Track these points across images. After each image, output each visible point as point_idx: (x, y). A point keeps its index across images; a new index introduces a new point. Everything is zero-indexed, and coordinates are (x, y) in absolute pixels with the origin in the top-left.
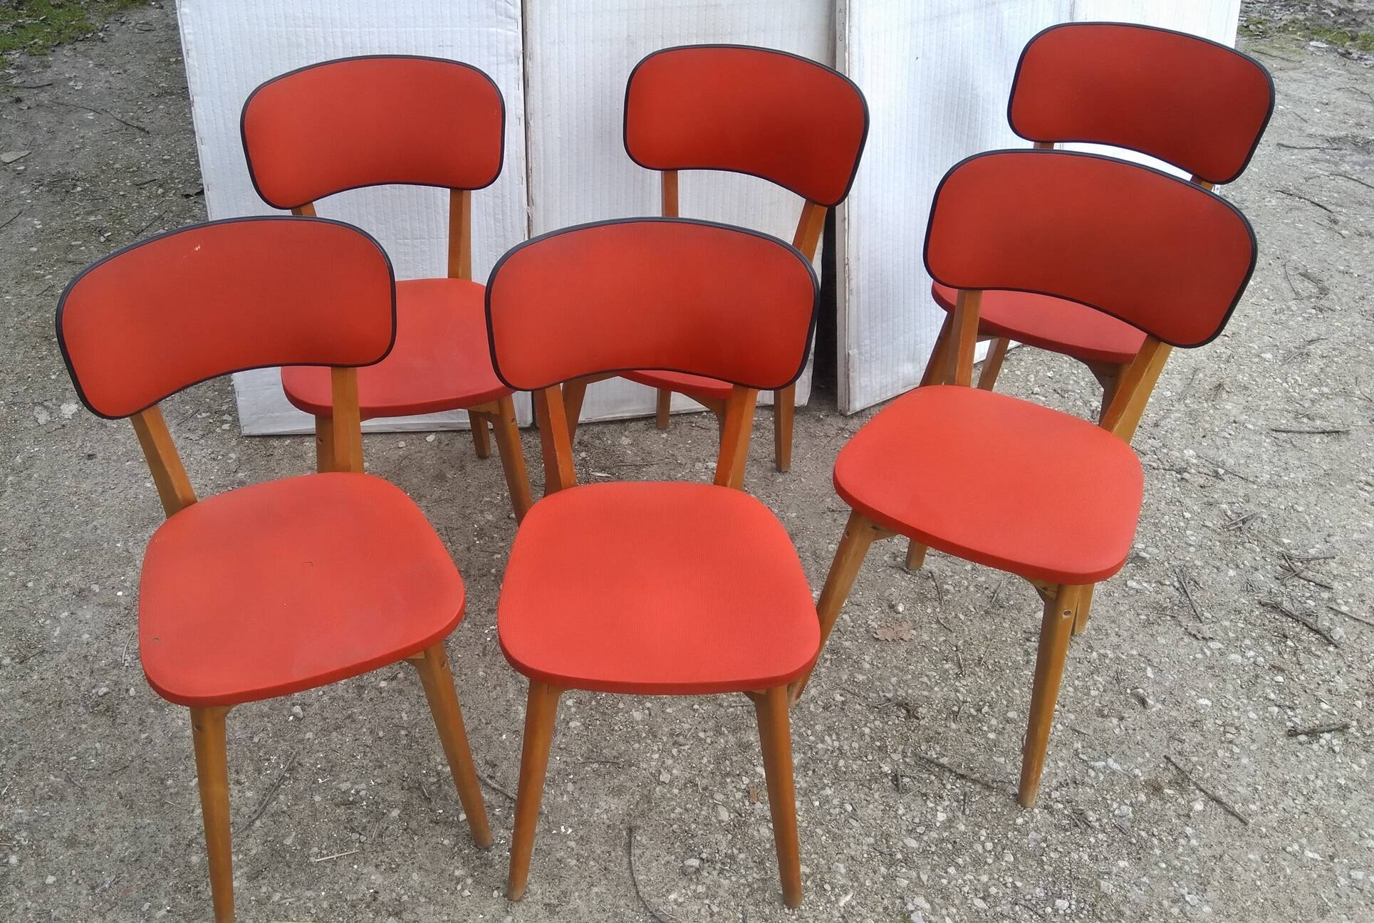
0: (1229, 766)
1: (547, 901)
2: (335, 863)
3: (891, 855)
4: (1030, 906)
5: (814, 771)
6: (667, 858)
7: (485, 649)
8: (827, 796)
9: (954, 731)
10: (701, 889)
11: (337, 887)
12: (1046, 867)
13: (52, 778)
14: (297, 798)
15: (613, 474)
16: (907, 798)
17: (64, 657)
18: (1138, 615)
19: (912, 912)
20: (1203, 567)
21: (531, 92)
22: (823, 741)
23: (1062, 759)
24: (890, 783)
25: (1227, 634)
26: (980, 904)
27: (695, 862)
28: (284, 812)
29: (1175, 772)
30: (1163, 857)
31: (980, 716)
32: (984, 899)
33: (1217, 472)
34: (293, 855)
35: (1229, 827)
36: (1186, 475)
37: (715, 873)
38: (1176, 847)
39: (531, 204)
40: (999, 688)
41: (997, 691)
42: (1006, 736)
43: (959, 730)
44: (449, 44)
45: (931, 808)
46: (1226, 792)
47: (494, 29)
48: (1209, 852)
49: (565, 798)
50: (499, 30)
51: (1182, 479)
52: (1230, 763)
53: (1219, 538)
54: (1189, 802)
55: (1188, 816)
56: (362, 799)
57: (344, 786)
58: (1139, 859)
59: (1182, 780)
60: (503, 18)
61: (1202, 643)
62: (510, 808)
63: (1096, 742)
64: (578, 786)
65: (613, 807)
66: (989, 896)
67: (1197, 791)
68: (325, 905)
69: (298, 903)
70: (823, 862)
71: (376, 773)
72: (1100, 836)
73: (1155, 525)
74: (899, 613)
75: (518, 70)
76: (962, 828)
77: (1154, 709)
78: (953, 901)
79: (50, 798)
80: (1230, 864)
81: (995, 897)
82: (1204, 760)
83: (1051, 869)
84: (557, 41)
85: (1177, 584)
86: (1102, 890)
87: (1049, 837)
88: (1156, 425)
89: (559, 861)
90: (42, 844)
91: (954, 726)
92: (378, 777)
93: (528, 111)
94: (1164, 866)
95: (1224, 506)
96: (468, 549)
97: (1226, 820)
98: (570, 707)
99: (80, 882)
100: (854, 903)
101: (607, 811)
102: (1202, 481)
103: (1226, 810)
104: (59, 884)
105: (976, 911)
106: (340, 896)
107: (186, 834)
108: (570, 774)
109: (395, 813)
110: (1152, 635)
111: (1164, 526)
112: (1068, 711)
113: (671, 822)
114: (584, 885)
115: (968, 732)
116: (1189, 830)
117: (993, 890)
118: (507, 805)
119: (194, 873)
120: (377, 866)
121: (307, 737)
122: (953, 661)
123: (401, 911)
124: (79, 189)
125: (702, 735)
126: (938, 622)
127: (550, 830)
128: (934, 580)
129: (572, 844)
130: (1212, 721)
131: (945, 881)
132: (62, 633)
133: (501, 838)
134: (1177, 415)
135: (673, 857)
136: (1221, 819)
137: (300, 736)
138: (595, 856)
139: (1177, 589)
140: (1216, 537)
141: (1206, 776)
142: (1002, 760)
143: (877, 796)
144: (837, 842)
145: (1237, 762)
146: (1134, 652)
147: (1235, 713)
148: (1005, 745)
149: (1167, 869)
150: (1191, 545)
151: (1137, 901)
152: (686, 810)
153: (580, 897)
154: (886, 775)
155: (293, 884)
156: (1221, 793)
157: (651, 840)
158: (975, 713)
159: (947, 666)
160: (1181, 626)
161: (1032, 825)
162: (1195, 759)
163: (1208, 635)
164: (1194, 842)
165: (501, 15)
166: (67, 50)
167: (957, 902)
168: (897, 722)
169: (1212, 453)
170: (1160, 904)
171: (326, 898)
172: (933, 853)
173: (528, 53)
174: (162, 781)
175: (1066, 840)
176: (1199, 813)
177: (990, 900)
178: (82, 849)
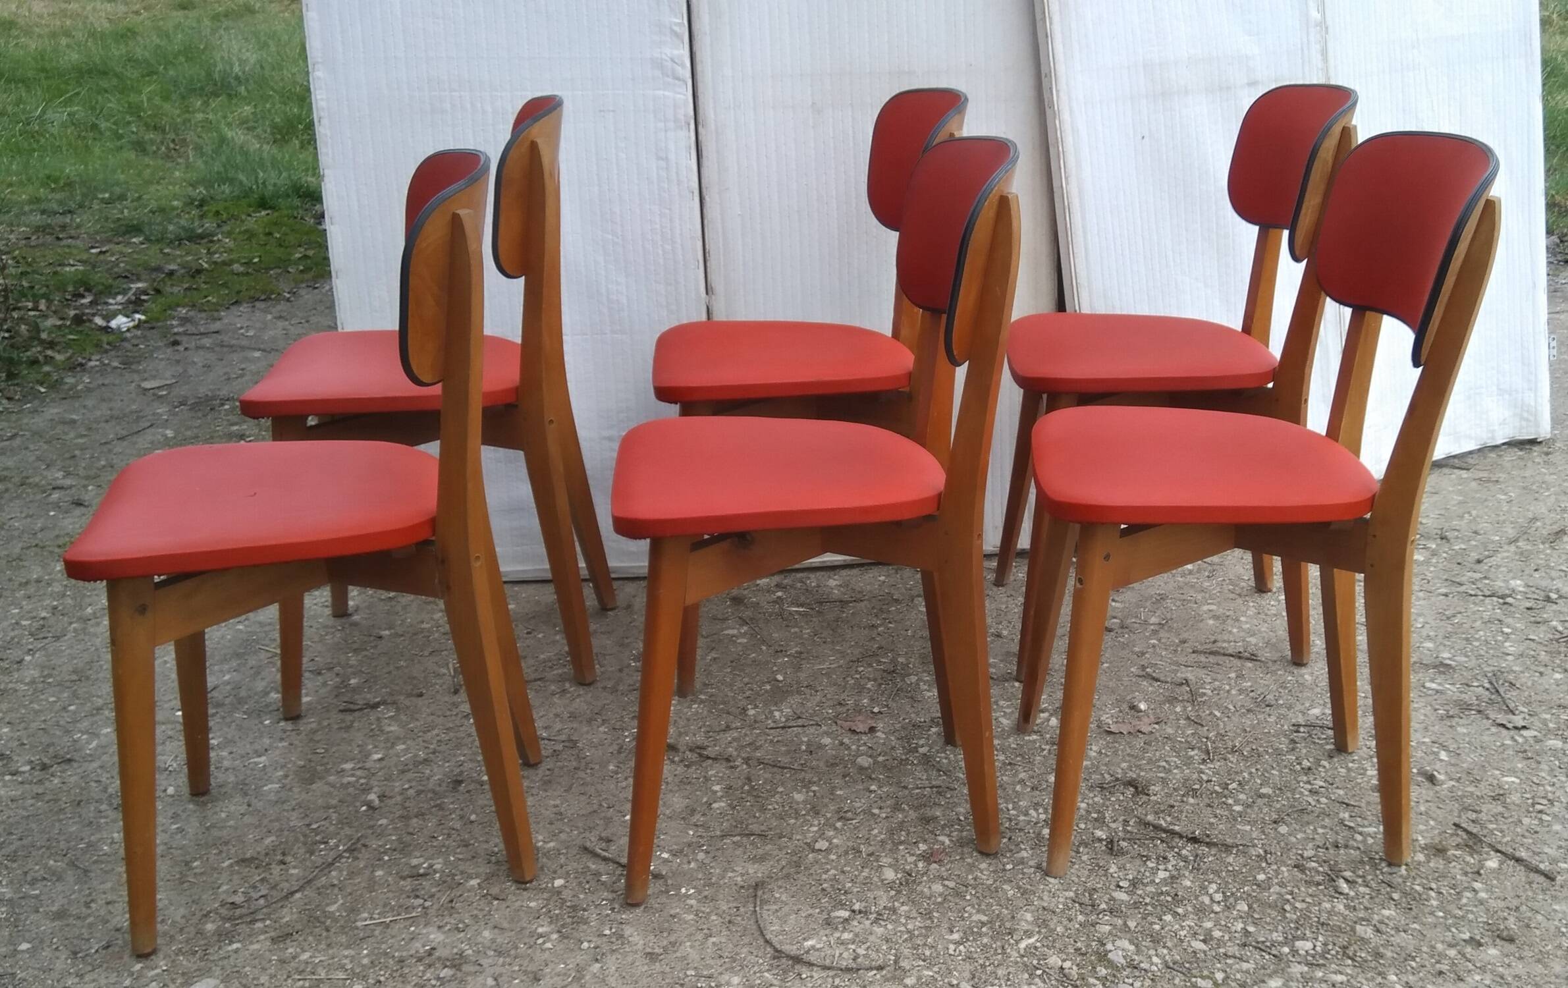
0: (1536, 832)
1: (649, 950)
2: (387, 926)
3: (1093, 906)
4: (1263, 948)
5: (1010, 839)
6: (810, 911)
7: (621, 748)
8: (1023, 858)
9: (1192, 805)
10: (846, 936)
11: (383, 946)
12: (1288, 915)
13: (51, 862)
14: (351, 875)
15: (812, 609)
16: (1122, 860)
17: (95, 765)
18: (1436, 710)
19: (1110, 951)
20: (1522, 672)
21: (705, 162)
22: (1027, 814)
23: (1324, 827)
24: (1104, 848)
25: (1547, 725)
26: (1198, 945)
27: (845, 914)
28: (334, 885)
29: (1465, 837)
30: (1440, 908)
31: (1226, 792)
32: (1204, 941)
33: (1549, 597)
34: (336, 920)
35: (1530, 883)
36: (1509, 600)
37: (868, 923)
38: (1460, 899)
39: (710, 293)
40: (1253, 770)
41: (1251, 773)
42: (1256, 809)
43: (1198, 804)
44: (611, 109)
45: (1152, 868)
46: (1531, 854)
47: (661, 92)
48: (1501, 904)
49: (693, 865)
50: (666, 93)
51: (1505, 603)
52: (1538, 829)
53: (1545, 649)
54: (1480, 861)
55: (1478, 873)
56: (435, 872)
57: (415, 862)
58: (1411, 909)
59: (1474, 842)
60: (670, 80)
61: (1512, 732)
62: (622, 875)
63: (1369, 813)
64: (711, 855)
65: (751, 871)
66: (1212, 938)
67: (1492, 853)
68: (365, 961)
69: (330, 961)
70: (1006, 912)
71: (458, 850)
72: (1362, 889)
73: (1467, 639)
74: (1141, 711)
75: (689, 138)
76: (1188, 883)
77: (1445, 786)
78: (1165, 943)
79: (44, 879)
80: (1529, 914)
81: (1218, 940)
82: (1505, 827)
83: (1295, 917)
84: (732, 106)
85: (1487, 685)
86: (1358, 934)
87: (1296, 890)
88: (1479, 562)
89: (673, 916)
90: (23, 917)
91: (1191, 800)
92: (460, 853)
93: (703, 185)
94: (1441, 914)
95: (1554, 623)
96: (621, 670)
97: (1527, 877)
98: (716, 792)
99: (61, 948)
100: (1038, 944)
101: (742, 875)
102: (1529, 605)
103: (1526, 866)
104: (33, 952)
105: (1194, 952)
106: (386, 954)
107: (204, 907)
108: (703, 845)
109: (474, 882)
110: (1451, 727)
111: (1477, 640)
112: (1337, 788)
113: (822, 882)
114: (700, 936)
115: (1209, 805)
116: (1477, 885)
117: (1217, 934)
118: (618, 872)
119: (206, 938)
120: (440, 927)
121: (380, 822)
122: (1199, 748)
123: (461, 964)
124: (227, 407)
125: (876, 811)
126: (1188, 718)
127: (667, 892)
128: (1188, 686)
129: (693, 902)
130: (1518, 795)
131: (1157, 927)
132: (98, 746)
133: (603, 900)
134: (1506, 554)
135: (818, 910)
136: (1520, 874)
137: (371, 823)
138: (720, 911)
139: (1488, 689)
140: (1540, 647)
141: (1505, 840)
142: (1248, 828)
143: (1085, 858)
144: (1027, 896)
145: (1547, 829)
146: (1427, 740)
147: (1549, 788)
148: (1253, 816)
149: (1445, 918)
150: (1508, 654)
151: (1403, 944)
152: (843, 872)
153: (691, 947)
154: (1100, 840)
155: (329, 945)
156: (1523, 854)
157: (793, 897)
158: (1220, 791)
159: (1192, 753)
160: (1488, 718)
161: (1276, 881)
162: (1492, 826)
163: (1521, 723)
164: (1483, 895)
165: (668, 76)
166: (244, 308)
167: (1169, 944)
168: (1121, 798)
169: (1544, 583)
170: (1433, 947)
171: (367, 955)
172: (1146, 904)
173: (700, 120)
174: (187, 863)
175: (1318, 892)
176: (1493, 871)
177: (1214, 943)
178: (71, 921)
